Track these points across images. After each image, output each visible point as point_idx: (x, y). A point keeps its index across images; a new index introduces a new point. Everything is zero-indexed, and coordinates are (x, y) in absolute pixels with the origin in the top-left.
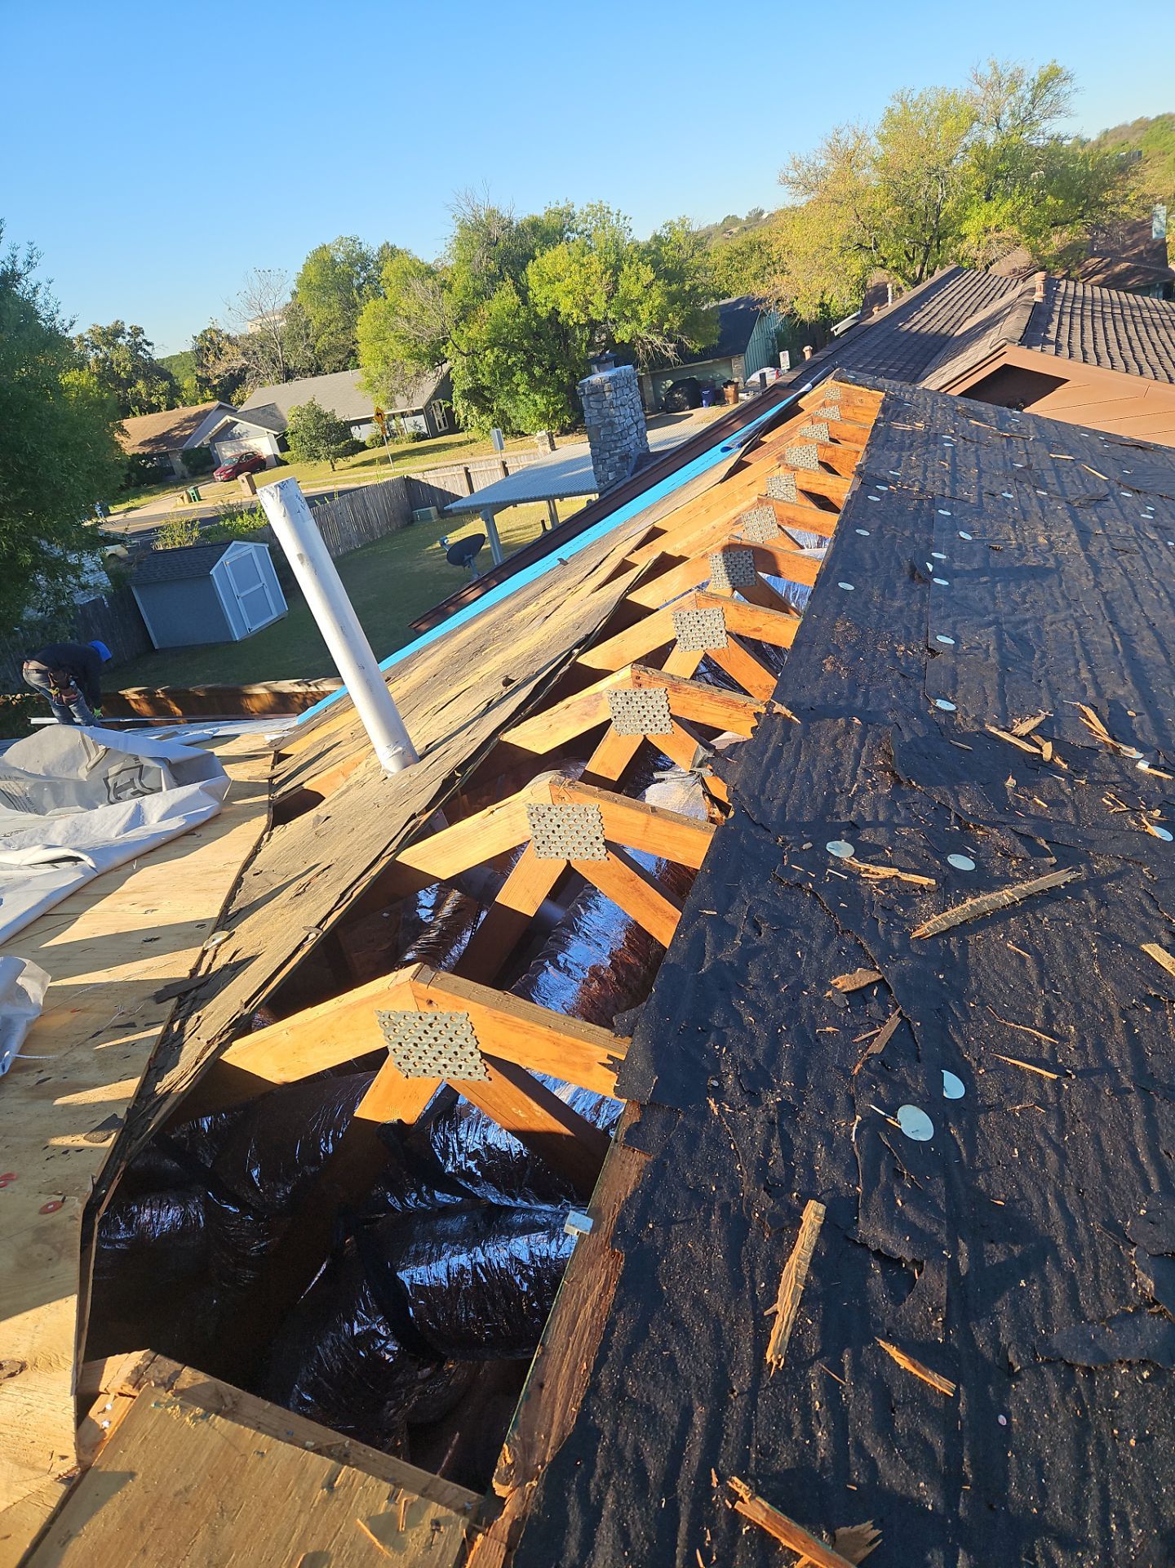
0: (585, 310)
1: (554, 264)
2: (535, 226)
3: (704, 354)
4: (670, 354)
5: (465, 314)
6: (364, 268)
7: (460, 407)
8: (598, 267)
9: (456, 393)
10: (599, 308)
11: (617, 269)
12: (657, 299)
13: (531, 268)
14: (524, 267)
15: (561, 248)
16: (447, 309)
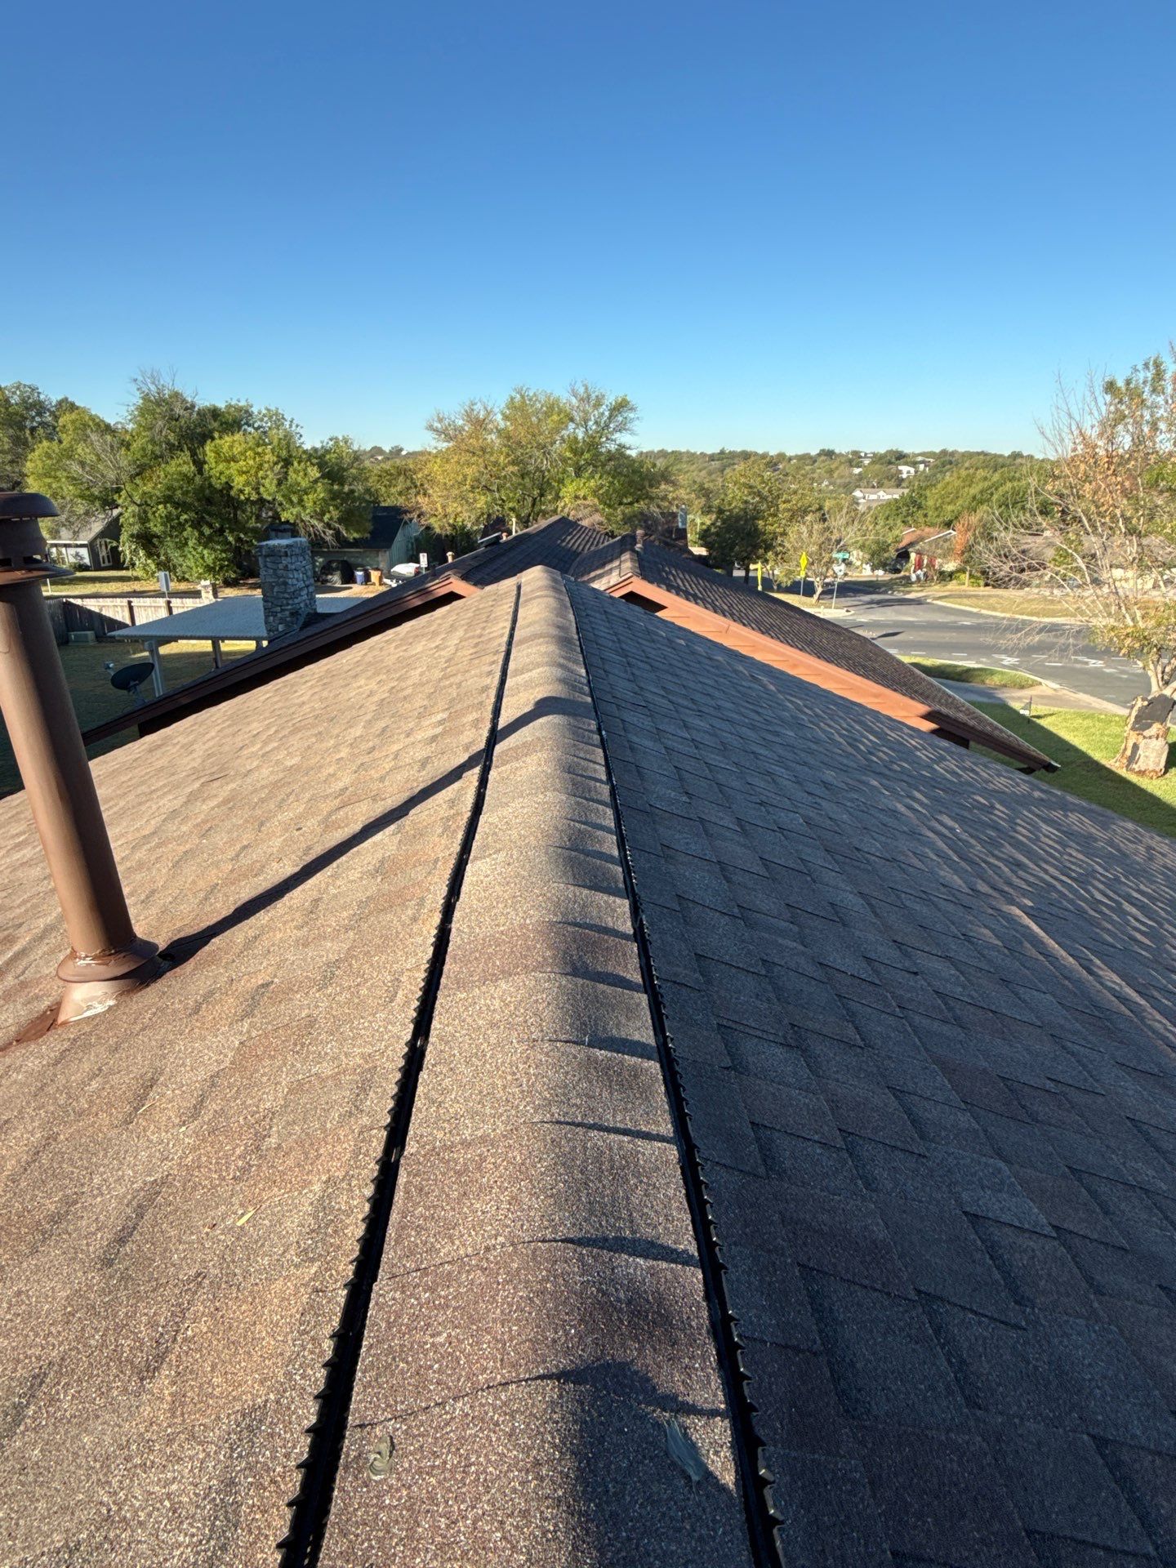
0: (257, 489)
1: (231, 447)
2: (215, 413)
3: (356, 543)
4: (328, 538)
5: (141, 471)
6: (39, 414)
7: (126, 548)
8: (270, 457)
9: (124, 537)
10: (269, 489)
11: (287, 463)
12: (321, 492)
13: (209, 447)
14: (202, 444)
15: (238, 436)
16: (124, 463)
